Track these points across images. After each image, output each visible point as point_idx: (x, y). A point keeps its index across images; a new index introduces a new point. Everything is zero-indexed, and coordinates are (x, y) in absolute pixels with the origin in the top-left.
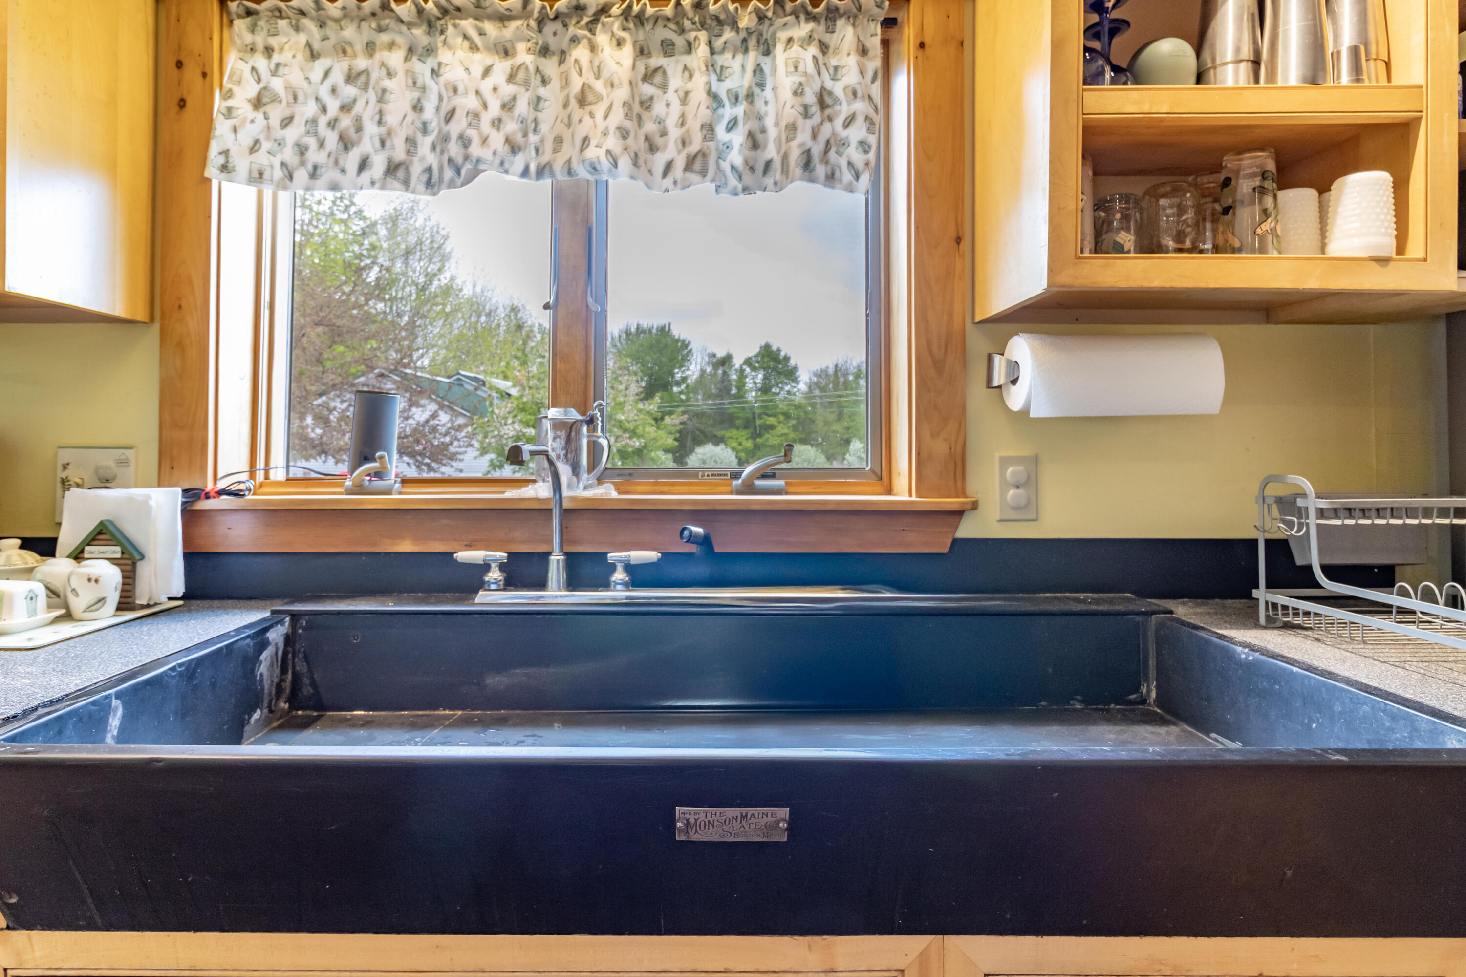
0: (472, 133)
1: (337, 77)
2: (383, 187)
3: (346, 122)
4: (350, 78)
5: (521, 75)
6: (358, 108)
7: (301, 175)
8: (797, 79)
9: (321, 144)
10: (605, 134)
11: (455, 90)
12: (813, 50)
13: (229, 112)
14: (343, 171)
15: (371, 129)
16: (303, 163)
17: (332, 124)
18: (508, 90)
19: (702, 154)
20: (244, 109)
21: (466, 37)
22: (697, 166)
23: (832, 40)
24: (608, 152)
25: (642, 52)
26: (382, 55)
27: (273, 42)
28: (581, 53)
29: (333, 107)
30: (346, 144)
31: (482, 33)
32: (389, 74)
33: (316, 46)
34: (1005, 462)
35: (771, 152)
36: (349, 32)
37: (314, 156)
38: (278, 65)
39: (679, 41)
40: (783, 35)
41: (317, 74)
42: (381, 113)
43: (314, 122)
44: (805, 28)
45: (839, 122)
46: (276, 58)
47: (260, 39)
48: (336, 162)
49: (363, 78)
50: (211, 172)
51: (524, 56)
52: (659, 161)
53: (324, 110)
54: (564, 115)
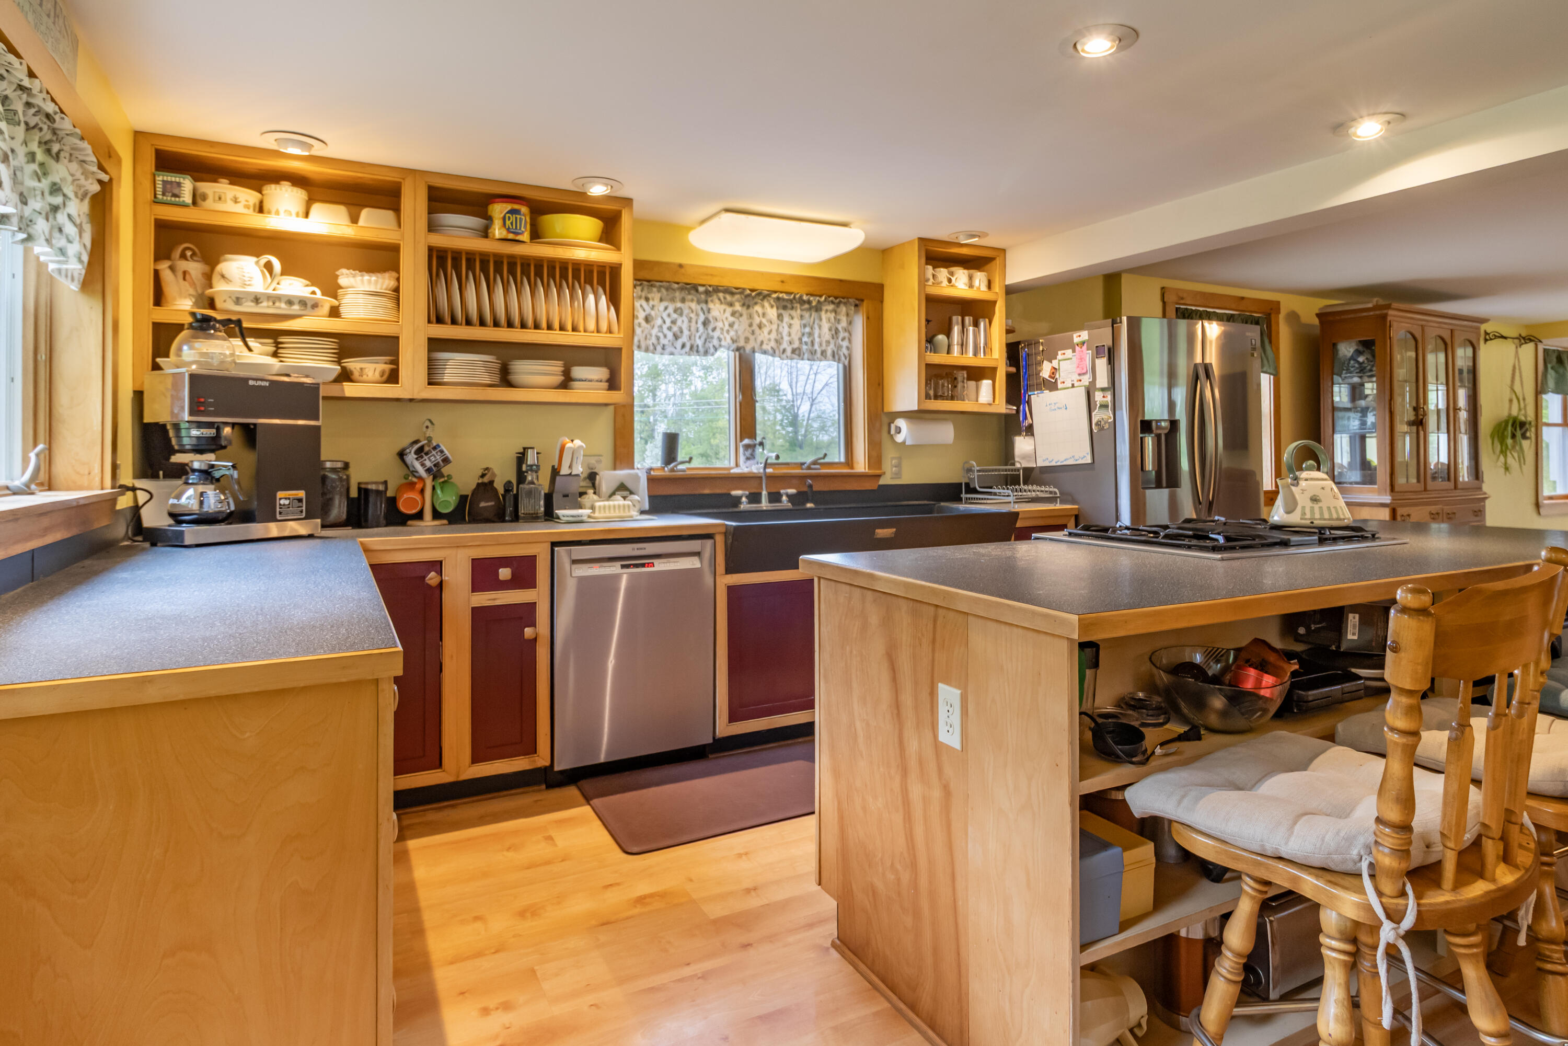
0: (722, 336)
1: (670, 310)
2: (689, 355)
3: (675, 329)
4: (675, 311)
5: (737, 315)
6: (679, 323)
7: (659, 348)
8: (830, 325)
9: (665, 336)
10: (769, 340)
11: (716, 320)
12: (833, 314)
13: (640, 325)
14: (675, 348)
15: (686, 332)
16: (659, 343)
17: (670, 329)
18: (731, 319)
19: (799, 349)
20: (643, 323)
21: (719, 299)
22: (797, 352)
23: (839, 310)
24: (772, 348)
25: (778, 308)
26: (688, 304)
27: (650, 296)
28: (758, 308)
29: (668, 321)
30: (676, 337)
31: (725, 298)
32: (692, 312)
33: (663, 298)
34: (892, 458)
35: (816, 347)
36: (677, 294)
37: (663, 341)
38: (653, 306)
39: (789, 306)
40: (824, 308)
41: (662, 307)
42: (690, 327)
43: (661, 327)
44: (831, 307)
45: (840, 339)
46: (651, 303)
47: (644, 294)
48: (673, 344)
49: (679, 311)
50: (635, 347)
51: (738, 307)
52: (782, 348)
53: (664, 322)
54: (750, 330)
